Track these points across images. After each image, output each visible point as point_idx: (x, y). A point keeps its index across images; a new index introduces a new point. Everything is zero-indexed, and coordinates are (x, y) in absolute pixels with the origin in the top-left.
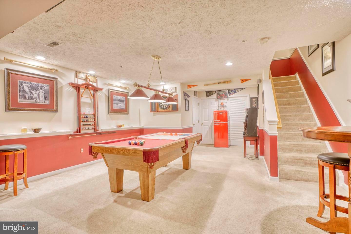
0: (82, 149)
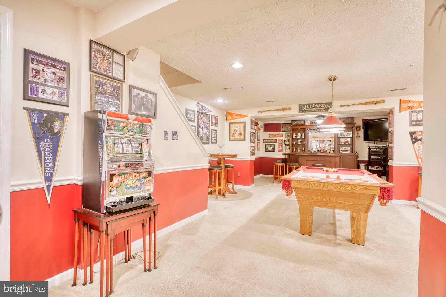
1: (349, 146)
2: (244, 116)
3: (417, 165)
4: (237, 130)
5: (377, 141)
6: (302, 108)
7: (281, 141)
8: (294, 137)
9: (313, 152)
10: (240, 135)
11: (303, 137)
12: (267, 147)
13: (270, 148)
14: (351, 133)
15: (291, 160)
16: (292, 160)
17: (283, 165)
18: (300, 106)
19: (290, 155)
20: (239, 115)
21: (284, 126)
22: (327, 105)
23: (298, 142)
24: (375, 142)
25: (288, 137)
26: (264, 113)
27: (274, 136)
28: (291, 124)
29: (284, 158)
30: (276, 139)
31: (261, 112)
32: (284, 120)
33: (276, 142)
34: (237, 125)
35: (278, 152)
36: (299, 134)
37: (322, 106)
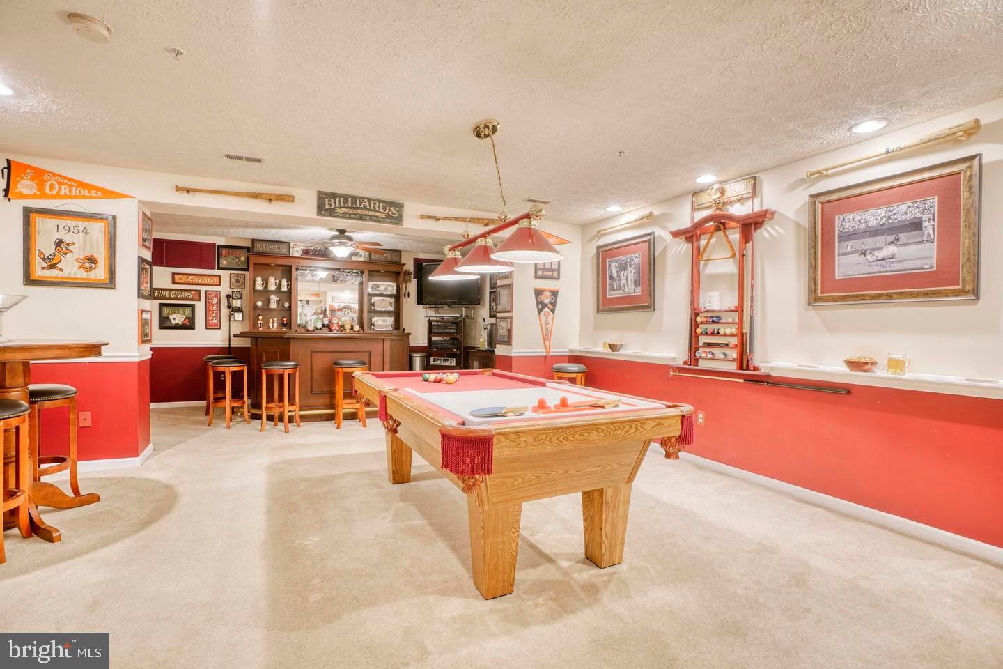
0: (701, 416)
1: (388, 314)
2: (108, 194)
3: (543, 352)
4: (73, 243)
5: (439, 306)
6: (327, 203)
7: (216, 295)
8: (259, 287)
9: (311, 328)
10: (88, 265)
11: (284, 288)
12: (165, 315)
13: (177, 318)
14: (395, 285)
15: (263, 353)
16: (265, 352)
17: (240, 369)
18: (322, 197)
19: (259, 340)
20: (81, 185)
21: (224, 251)
22: (392, 209)
23: (269, 302)
24: (435, 307)
25: (238, 287)
26: (198, 195)
27: (190, 279)
28: (248, 249)
29: (228, 346)
30: (199, 292)
31: (188, 192)
32: (226, 237)
33: (199, 300)
34: (71, 223)
35: (206, 328)
36: (272, 280)
37: (379, 207)
